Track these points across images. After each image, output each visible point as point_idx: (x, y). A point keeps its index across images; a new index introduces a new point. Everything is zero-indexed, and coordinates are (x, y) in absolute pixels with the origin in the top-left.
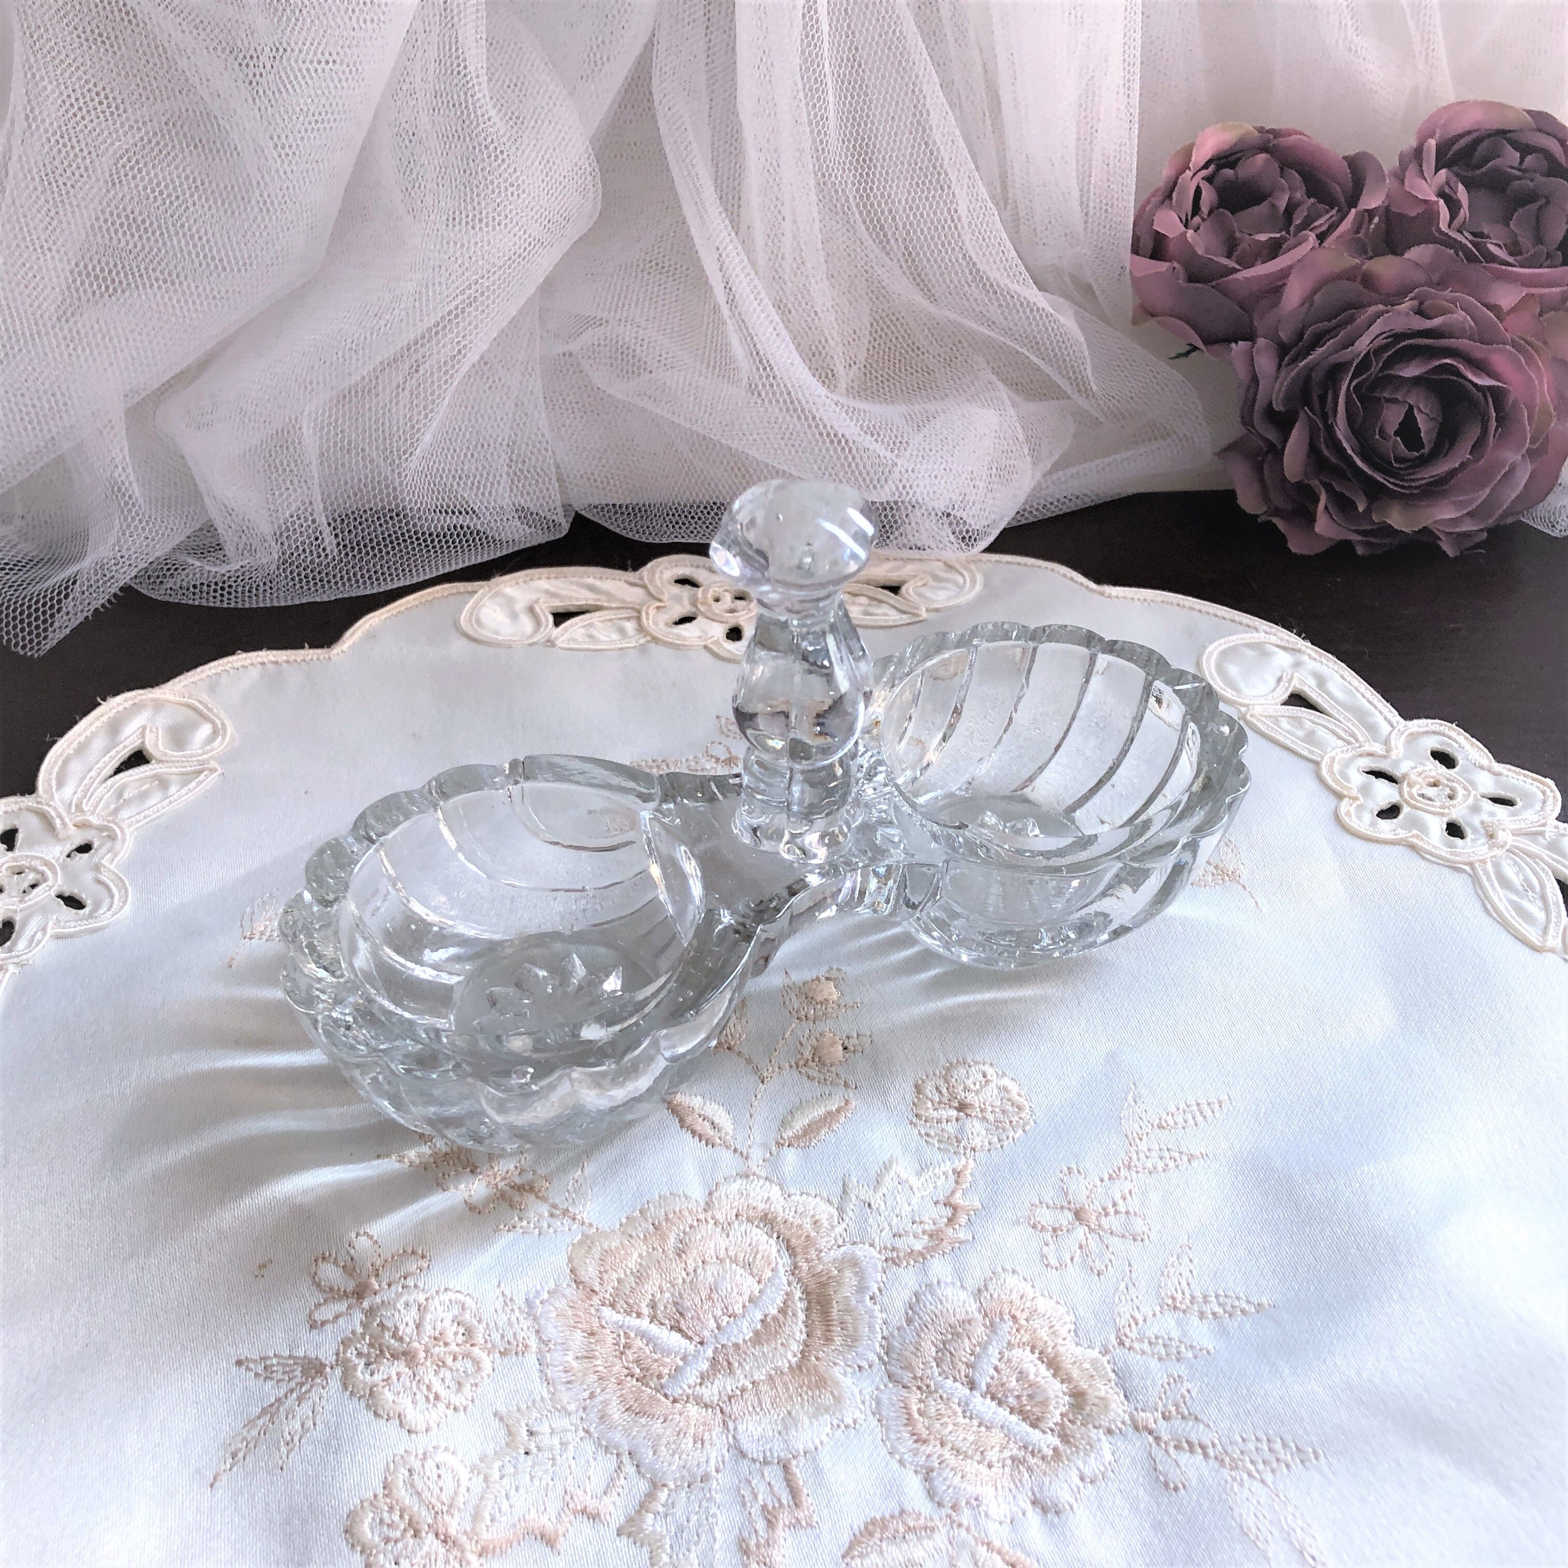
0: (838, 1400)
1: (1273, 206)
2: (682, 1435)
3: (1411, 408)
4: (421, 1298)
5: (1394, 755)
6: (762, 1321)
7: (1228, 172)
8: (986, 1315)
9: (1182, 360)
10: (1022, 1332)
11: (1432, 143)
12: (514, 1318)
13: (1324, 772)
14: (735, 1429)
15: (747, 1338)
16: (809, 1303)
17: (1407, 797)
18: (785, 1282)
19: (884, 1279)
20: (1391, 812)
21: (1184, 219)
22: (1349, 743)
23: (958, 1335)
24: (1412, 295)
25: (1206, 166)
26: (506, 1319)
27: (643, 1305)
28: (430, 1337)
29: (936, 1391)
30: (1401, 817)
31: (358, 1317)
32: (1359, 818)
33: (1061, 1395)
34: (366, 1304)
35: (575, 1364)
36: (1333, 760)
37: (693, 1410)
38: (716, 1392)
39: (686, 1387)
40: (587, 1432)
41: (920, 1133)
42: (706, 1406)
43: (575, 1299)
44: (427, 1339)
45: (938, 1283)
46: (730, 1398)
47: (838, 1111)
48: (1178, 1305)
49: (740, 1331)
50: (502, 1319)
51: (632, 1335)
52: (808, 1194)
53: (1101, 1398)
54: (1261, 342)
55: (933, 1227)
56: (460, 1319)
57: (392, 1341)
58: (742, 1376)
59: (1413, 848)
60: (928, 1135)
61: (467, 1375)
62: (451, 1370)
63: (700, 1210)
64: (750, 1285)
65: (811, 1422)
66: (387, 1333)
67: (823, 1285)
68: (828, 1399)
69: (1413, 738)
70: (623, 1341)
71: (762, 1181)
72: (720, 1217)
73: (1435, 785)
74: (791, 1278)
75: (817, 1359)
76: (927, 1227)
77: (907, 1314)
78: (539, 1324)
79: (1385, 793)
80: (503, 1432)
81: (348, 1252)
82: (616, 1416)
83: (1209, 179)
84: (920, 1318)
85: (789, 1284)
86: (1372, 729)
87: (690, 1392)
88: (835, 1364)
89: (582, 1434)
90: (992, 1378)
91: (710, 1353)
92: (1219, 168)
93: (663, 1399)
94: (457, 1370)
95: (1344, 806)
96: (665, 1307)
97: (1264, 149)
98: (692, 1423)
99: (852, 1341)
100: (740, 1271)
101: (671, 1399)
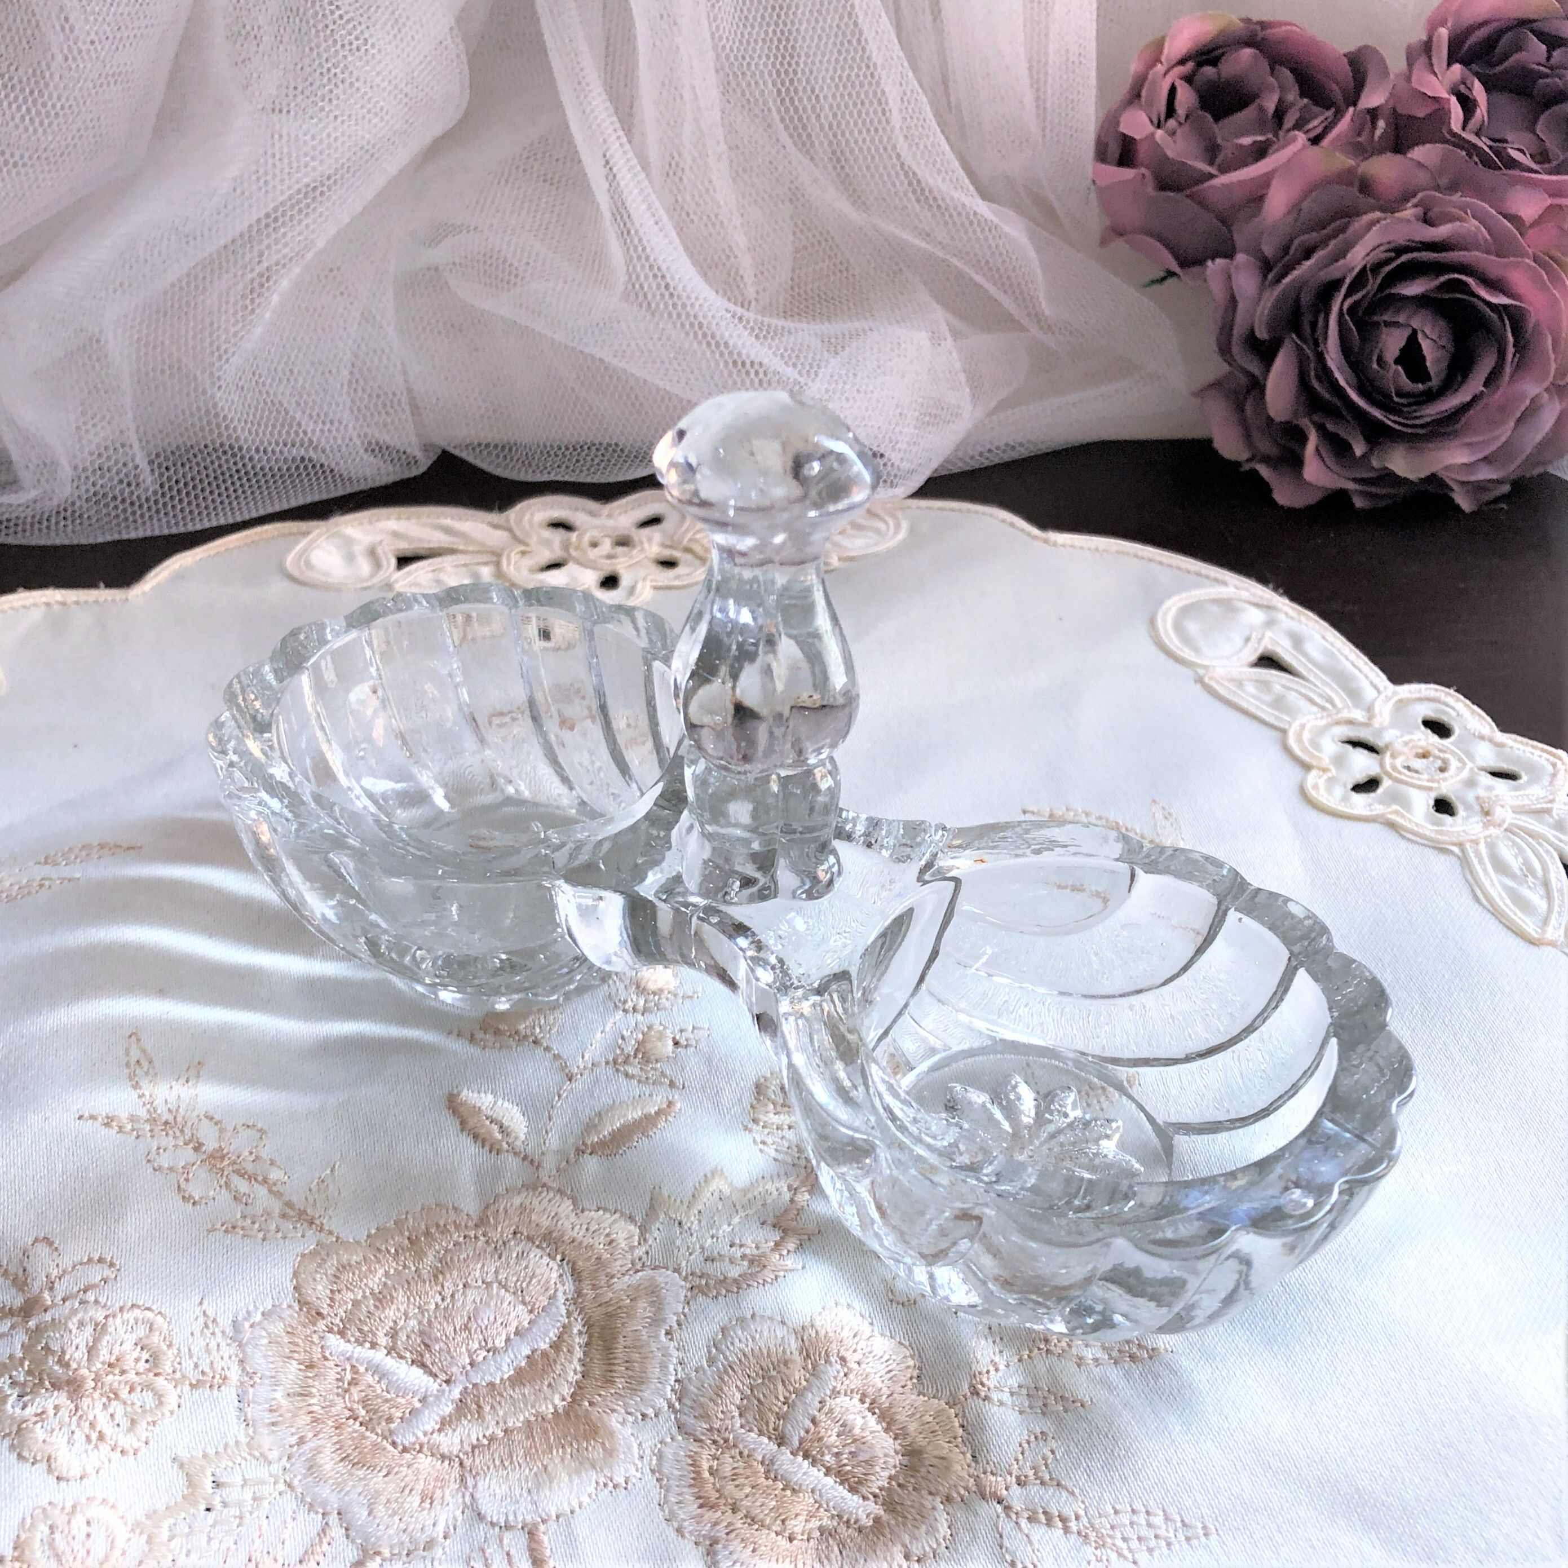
0: (610, 1453)
1: (1261, 109)
2: (407, 1491)
3: (1415, 332)
4: (100, 1315)
5: (1377, 722)
6: (528, 1357)
7: (1209, 71)
8: (808, 1356)
9: (1157, 287)
10: (851, 1376)
11: (1444, 32)
12: (213, 1345)
13: (1292, 741)
14: (475, 1486)
15: (506, 1377)
16: (590, 1337)
17: (1388, 768)
18: (564, 1312)
19: (686, 1310)
20: (1369, 785)
21: (1156, 121)
22: (1323, 709)
23: (770, 1378)
24: (1415, 201)
25: (1182, 62)
26: (203, 1344)
27: (380, 1334)
28: (103, 1363)
29: (735, 1446)
30: (1380, 790)
31: (20, 1338)
32: (1329, 791)
33: (892, 1453)
34: (32, 1324)
35: (284, 1402)
36: (1303, 727)
37: (425, 1462)
38: (457, 1441)
39: (420, 1435)
40: (290, 1486)
41: (755, 1141)
42: (443, 1457)
43: (294, 1323)
44: (99, 1366)
45: (753, 1316)
46: (474, 1447)
47: (658, 1113)
48: (1052, 1348)
49: (499, 1368)
50: (198, 1345)
51: (362, 1369)
52: (605, 1210)
53: (942, 1458)
54: (1241, 257)
55: (755, 1252)
56: (146, 1342)
57: (56, 1368)
58: (494, 1423)
59: (1392, 825)
60: (763, 1143)
61: (144, 1412)
62: (125, 1403)
63: (470, 1224)
64: (520, 1315)
65: (571, 1481)
66: (50, 1358)
67: (609, 1316)
68: (596, 1452)
69: (1401, 704)
70: (348, 1376)
71: (551, 1194)
72: (495, 1235)
73: (1424, 756)
74: (572, 1308)
75: (591, 1404)
76: (748, 1251)
77: (709, 1352)
78: (244, 1352)
79: (1362, 764)
80: (181, 1481)
81: (21, 1262)
82: (328, 1467)
83: (1189, 79)
84: (726, 1358)
85: (569, 1314)
86: (1354, 694)
87: (424, 1440)
88: (613, 1411)
89: (282, 1487)
90: (807, 1432)
91: (456, 1393)
92: (1200, 65)
93: (390, 1448)
94: (133, 1404)
95: (1312, 778)
96: (408, 1337)
97: (1249, 44)
98: (422, 1477)
99: (637, 1383)
100: (509, 1298)
101: (400, 1448)
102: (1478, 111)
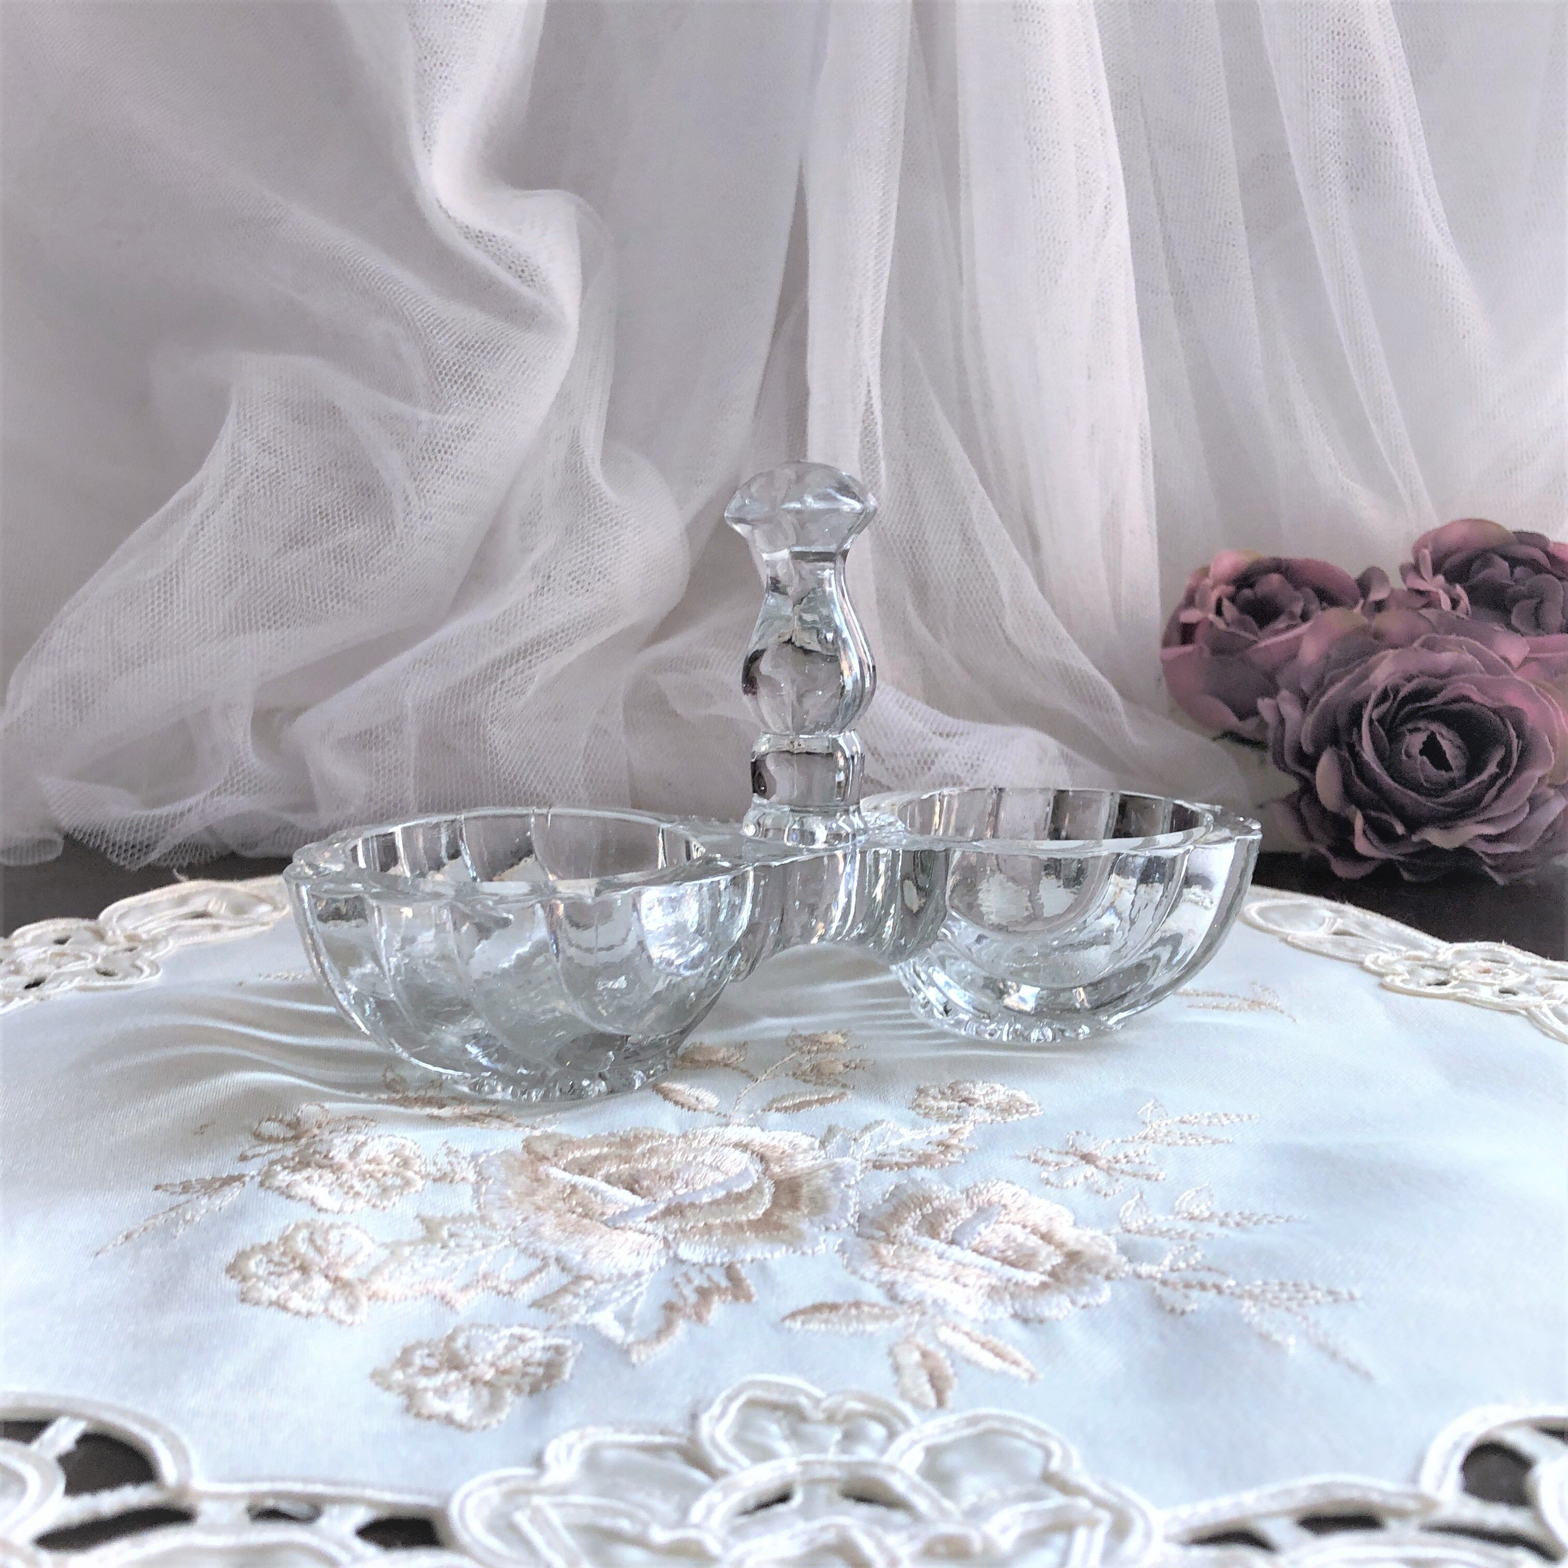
1: (1293, 614)
3: (1433, 734)
4: (361, 1139)
6: (725, 1195)
7: (1247, 592)
11: (1427, 555)
12: (455, 1161)
13: (1367, 965)
15: (705, 1201)
17: (1456, 976)
18: (755, 1177)
20: (1440, 983)
22: (1394, 953)
25: (1226, 583)
26: (445, 1161)
27: (597, 1173)
28: (362, 1159)
32: (1405, 984)
33: (1054, 1254)
34: (303, 1141)
35: (512, 1196)
36: (1377, 958)
37: (633, 1235)
39: (629, 1222)
40: (513, 1242)
43: (523, 1160)
44: (358, 1160)
47: (831, 1098)
50: (442, 1160)
51: (580, 1188)
52: (789, 1131)
54: (1284, 693)
56: (399, 1153)
57: (322, 1160)
61: (394, 1186)
62: (378, 1181)
63: (672, 1137)
66: (318, 1156)
69: (1460, 952)
70: (568, 1191)
71: (742, 1127)
72: (692, 1142)
74: (762, 1175)
76: (916, 1153)
78: (478, 1169)
79: (1433, 975)
80: (422, 1229)
81: (295, 1115)
82: (548, 1233)
83: (1232, 599)
85: (760, 1179)
86: (1418, 947)
87: (633, 1225)
89: (507, 1243)
91: (661, 1206)
92: (1239, 587)
93: (602, 1226)
94: (385, 1182)
97: (1275, 571)
98: (630, 1242)
100: (706, 1170)
102: (1462, 603)
